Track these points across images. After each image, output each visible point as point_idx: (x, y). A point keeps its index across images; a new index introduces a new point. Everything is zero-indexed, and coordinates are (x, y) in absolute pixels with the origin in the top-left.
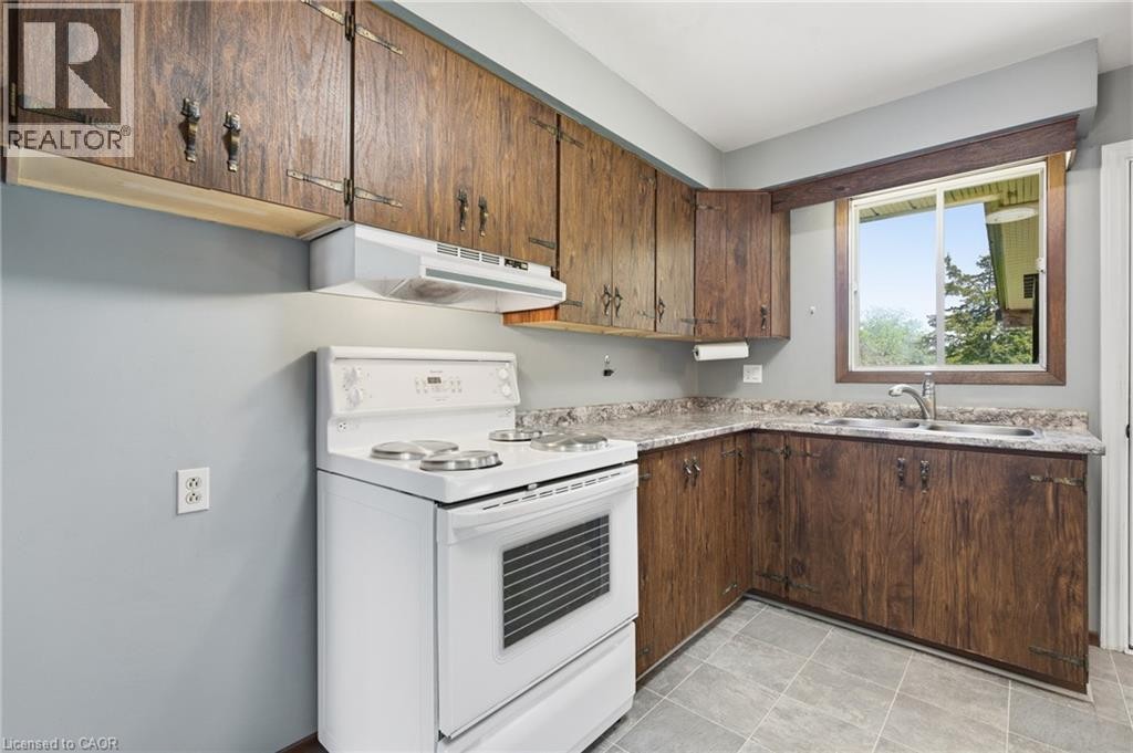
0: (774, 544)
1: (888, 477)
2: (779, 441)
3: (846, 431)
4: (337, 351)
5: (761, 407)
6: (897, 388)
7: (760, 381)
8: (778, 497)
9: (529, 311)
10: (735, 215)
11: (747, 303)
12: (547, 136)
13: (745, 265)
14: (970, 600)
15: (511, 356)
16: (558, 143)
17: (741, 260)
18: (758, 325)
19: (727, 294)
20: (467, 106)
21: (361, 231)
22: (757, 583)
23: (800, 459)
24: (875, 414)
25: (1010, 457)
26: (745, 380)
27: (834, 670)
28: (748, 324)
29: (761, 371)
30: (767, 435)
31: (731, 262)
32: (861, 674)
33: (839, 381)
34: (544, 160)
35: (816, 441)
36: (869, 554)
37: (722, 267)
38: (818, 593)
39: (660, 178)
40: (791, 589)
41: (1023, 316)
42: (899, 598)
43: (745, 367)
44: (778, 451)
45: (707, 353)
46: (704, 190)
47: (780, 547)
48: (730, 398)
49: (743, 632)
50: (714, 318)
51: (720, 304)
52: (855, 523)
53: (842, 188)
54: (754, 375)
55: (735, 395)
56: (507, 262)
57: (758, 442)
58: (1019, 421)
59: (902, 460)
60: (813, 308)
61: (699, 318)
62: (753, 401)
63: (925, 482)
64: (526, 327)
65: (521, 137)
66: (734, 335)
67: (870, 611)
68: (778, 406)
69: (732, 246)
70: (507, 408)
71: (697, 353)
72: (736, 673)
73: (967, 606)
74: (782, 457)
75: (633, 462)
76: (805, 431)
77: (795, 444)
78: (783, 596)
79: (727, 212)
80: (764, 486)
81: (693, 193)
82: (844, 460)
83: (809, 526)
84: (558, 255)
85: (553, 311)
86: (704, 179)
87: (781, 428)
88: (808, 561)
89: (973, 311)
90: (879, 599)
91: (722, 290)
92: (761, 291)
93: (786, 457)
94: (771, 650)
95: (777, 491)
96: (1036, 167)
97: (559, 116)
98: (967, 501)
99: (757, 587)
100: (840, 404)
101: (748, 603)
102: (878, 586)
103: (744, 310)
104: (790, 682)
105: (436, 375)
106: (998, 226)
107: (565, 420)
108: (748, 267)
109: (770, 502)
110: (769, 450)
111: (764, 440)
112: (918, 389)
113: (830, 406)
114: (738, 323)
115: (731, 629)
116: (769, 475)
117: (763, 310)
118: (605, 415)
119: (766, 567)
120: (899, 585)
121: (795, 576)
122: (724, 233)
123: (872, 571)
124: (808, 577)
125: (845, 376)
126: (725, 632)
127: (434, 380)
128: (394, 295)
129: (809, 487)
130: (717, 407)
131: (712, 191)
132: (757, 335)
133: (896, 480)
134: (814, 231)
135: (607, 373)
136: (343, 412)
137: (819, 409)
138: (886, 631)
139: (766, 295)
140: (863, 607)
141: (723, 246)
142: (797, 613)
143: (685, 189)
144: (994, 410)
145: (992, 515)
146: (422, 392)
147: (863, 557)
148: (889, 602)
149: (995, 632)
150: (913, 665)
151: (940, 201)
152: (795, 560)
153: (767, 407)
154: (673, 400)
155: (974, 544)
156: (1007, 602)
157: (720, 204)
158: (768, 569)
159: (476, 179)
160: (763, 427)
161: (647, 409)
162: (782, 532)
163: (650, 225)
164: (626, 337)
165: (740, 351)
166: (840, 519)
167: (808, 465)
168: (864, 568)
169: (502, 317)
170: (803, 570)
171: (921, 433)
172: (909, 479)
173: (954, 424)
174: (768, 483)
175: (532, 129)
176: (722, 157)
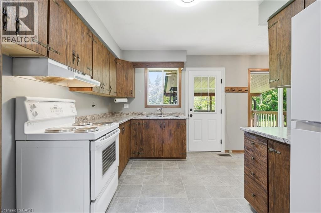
0: (136, 145)
1: (158, 127)
2: (137, 121)
3: (148, 118)
4: (28, 98)
5: (128, 114)
6: (158, 109)
7: (128, 108)
8: (137, 134)
9: (81, 88)
10: (126, 67)
11: (128, 89)
12: (91, 39)
13: (128, 79)
14: (171, 147)
15: (74, 101)
16: (93, 41)
17: (127, 79)
18: (130, 94)
19: (123, 86)
20: (75, 27)
21: (50, 61)
22: (132, 155)
23: (142, 125)
24: (152, 114)
25: (177, 121)
26: (124, 108)
27: (151, 168)
28: (128, 94)
29: (128, 105)
30: (135, 121)
31: (125, 78)
32: (156, 167)
33: (145, 107)
34: (90, 46)
35: (145, 121)
36: (155, 143)
37: (122, 79)
38: (146, 154)
39: (111, 54)
40: (140, 155)
41: (169, 94)
42: (160, 151)
43: (124, 104)
44: (137, 124)
45: (118, 101)
46: (118, 59)
47: (137, 146)
48: (121, 112)
49: (131, 167)
50: (121, 92)
51: (122, 88)
52: (153, 137)
53: (148, 66)
54: (126, 106)
55: (122, 112)
56: (82, 74)
57: (132, 122)
58: (175, 114)
59: (161, 123)
60: (140, 91)
61: (117, 91)
62: (127, 112)
63: (164, 127)
64: (75, 92)
65: (86, 38)
66: (125, 97)
67: (155, 155)
68: (132, 114)
69: (125, 74)
70: (73, 116)
71: (115, 101)
72: (134, 175)
73: (171, 149)
74: (138, 125)
75: (118, 128)
76: (143, 119)
77: (141, 122)
78: (138, 157)
79: (123, 66)
80: (134, 132)
81: (116, 59)
82: (151, 124)
83: (144, 140)
84: (92, 73)
85: (91, 88)
86: (119, 56)
87: (138, 118)
88: (143, 148)
89: (154, 92)
90: (157, 152)
91: (122, 85)
92: (131, 86)
93: (139, 125)
94: (139, 168)
95: (137, 133)
96: (177, 69)
97: (93, 34)
98: (171, 130)
99: (132, 156)
100: (146, 113)
101: (130, 161)
102: (157, 149)
103: (127, 91)
104: (145, 172)
105: (56, 106)
106: (168, 76)
107: (85, 120)
108: (128, 80)
109: (135, 136)
110: (135, 124)
111: (134, 121)
112: (161, 109)
113: (144, 113)
114: (126, 93)
115: (129, 167)
116: (135, 130)
117: (131, 91)
118: (93, 118)
119: (134, 151)
120: (160, 148)
121: (140, 151)
122: (123, 70)
123: (155, 147)
124: (143, 151)
125: (147, 106)
126: (128, 168)
127: (55, 108)
128: (41, 80)
129: (144, 131)
130: (117, 114)
131: (120, 60)
132: (130, 97)
133: (160, 127)
134: (140, 73)
135: (93, 106)
136: (32, 119)
137: (142, 114)
138: (157, 158)
139: (132, 87)
140: (154, 155)
141: (123, 74)
142: (140, 160)
143: (115, 58)
144: (172, 113)
145: (174, 131)
146: (53, 112)
147: (154, 144)
148: (159, 152)
149: (175, 152)
150: (163, 163)
151: (163, 71)
152: (140, 148)
153: (130, 114)
154: (107, 113)
155: (172, 137)
156: (176, 146)
157: (122, 64)
158: (135, 152)
159: (76, 49)
160: (134, 118)
161: (102, 116)
162: (138, 142)
163: (109, 67)
164: (98, 96)
165: (125, 100)
166: (150, 137)
167: (143, 126)
168: (154, 146)
169: (69, 88)
170: (142, 150)
171: (162, 118)
172: (162, 127)
173: (166, 116)
174: (135, 132)
175: (88, 37)
176: (122, 52)
